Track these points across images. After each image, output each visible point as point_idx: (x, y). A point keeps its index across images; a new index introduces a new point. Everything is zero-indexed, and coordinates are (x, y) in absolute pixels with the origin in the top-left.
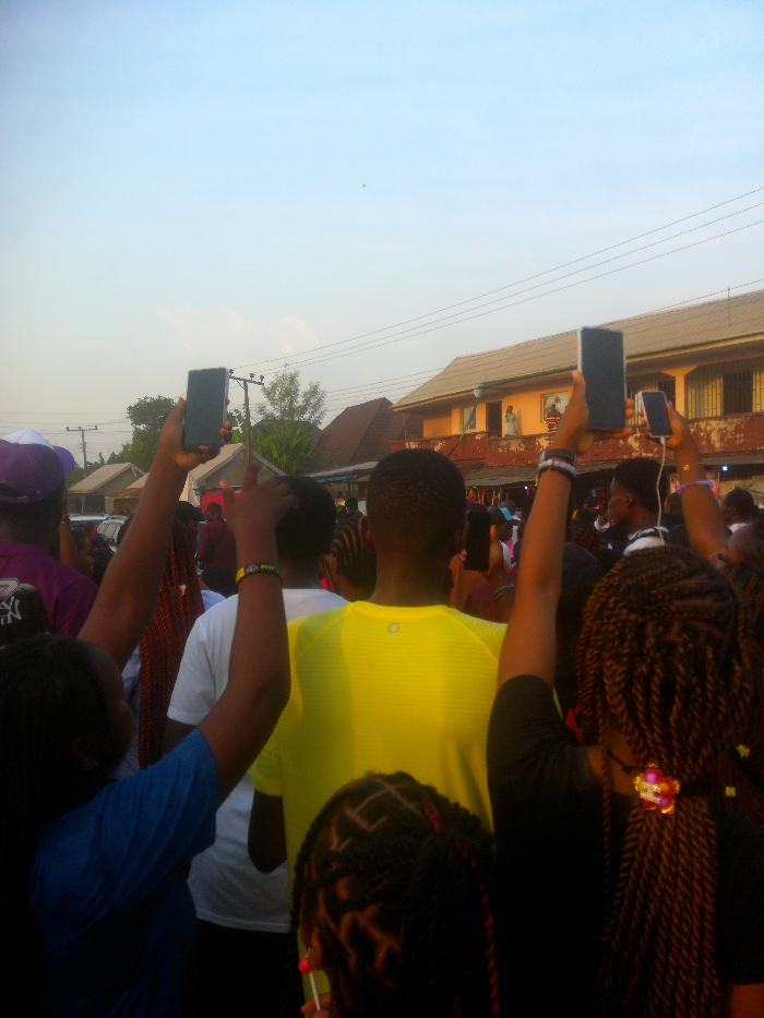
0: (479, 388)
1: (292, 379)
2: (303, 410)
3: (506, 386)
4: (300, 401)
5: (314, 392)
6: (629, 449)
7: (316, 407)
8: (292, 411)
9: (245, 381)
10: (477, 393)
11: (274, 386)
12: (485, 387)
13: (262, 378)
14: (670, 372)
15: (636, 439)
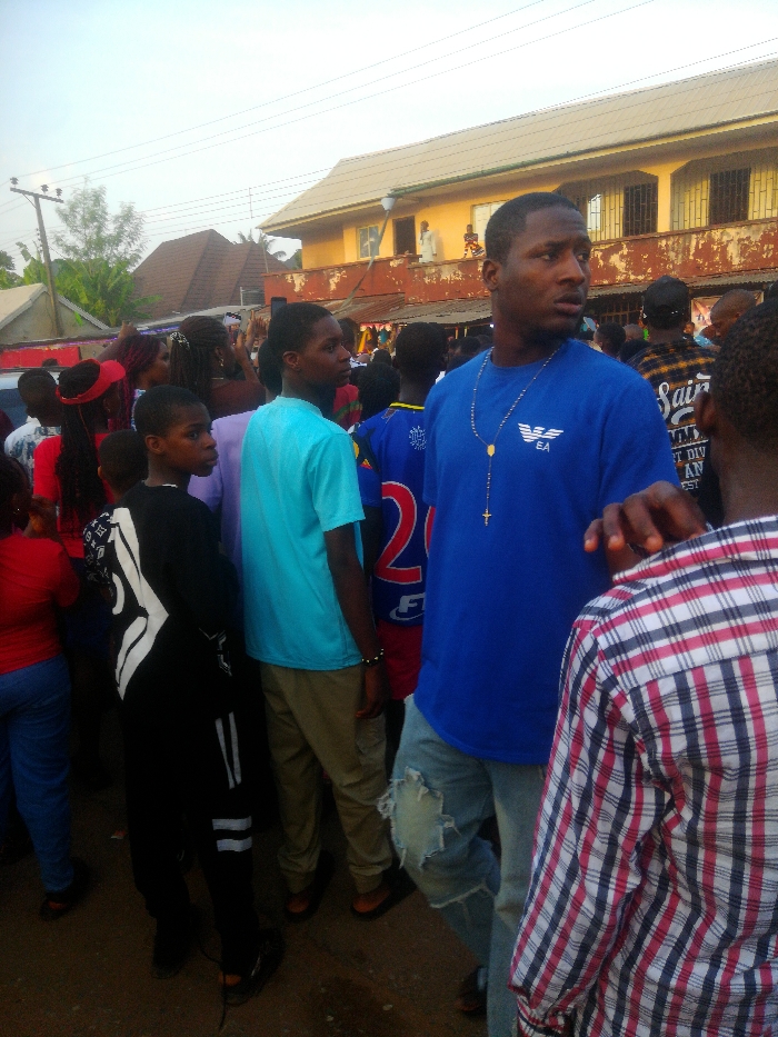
0: (390, 196)
1: (97, 198)
2: (116, 240)
3: (418, 194)
4: (110, 229)
5: (127, 216)
6: (613, 271)
7: (133, 237)
8: (99, 243)
9: (37, 197)
10: (386, 204)
11: (73, 208)
12: (397, 195)
13: (59, 191)
14: (651, 170)
15: (622, 257)
